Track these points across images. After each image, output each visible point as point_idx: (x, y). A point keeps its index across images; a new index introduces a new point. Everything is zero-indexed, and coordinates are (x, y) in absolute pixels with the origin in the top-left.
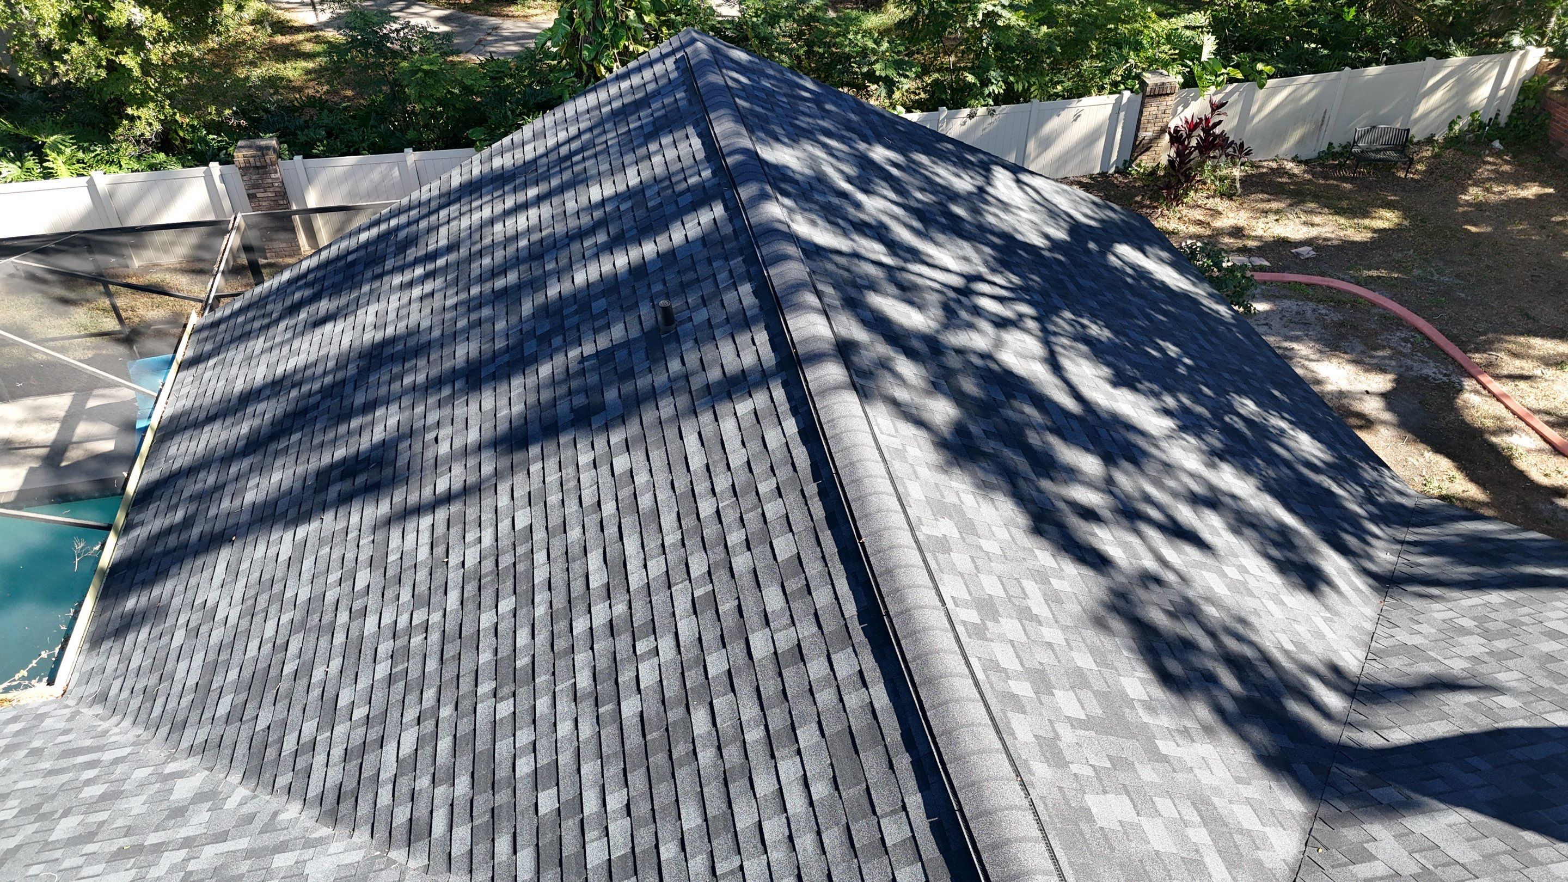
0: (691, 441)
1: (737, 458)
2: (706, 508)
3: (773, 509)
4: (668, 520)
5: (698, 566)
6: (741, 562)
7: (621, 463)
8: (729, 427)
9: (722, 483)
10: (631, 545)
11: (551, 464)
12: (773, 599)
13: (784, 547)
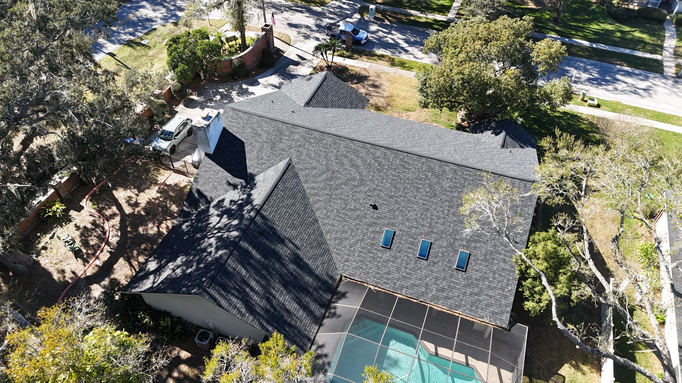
0: (271, 217)
1: (270, 209)
2: (276, 209)
3: (272, 202)
4: (279, 212)
5: (281, 205)
6: (278, 201)
7: (277, 223)
8: (267, 214)
9: (273, 209)
10: (283, 214)
11: (282, 232)
12: (279, 196)
13: (275, 198)
